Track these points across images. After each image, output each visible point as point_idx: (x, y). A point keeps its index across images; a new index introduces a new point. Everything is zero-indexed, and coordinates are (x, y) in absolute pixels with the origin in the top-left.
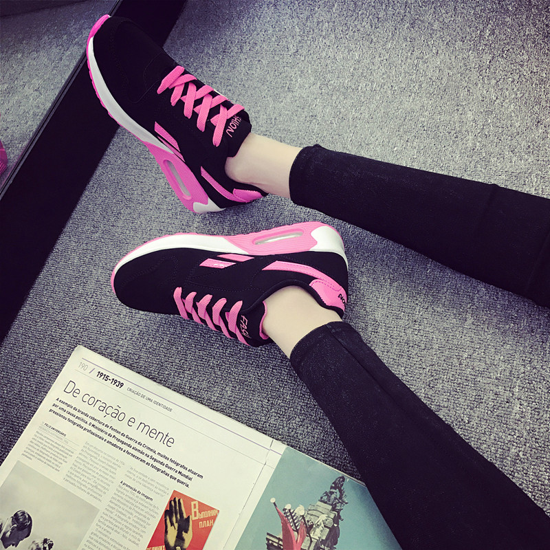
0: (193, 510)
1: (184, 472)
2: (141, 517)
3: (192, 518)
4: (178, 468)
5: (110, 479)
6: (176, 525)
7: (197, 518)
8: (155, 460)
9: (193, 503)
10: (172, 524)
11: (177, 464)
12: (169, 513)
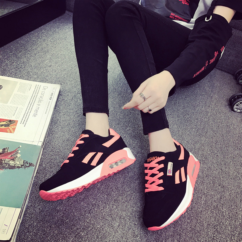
0: (12, 127)
1: (25, 122)
2: (7, 114)
3: (10, 127)
4: (26, 120)
5: (18, 104)
6: (7, 123)
7: (10, 128)
8: (27, 114)
9: (15, 126)
10: (6, 123)
11: (27, 119)
12: (10, 121)
